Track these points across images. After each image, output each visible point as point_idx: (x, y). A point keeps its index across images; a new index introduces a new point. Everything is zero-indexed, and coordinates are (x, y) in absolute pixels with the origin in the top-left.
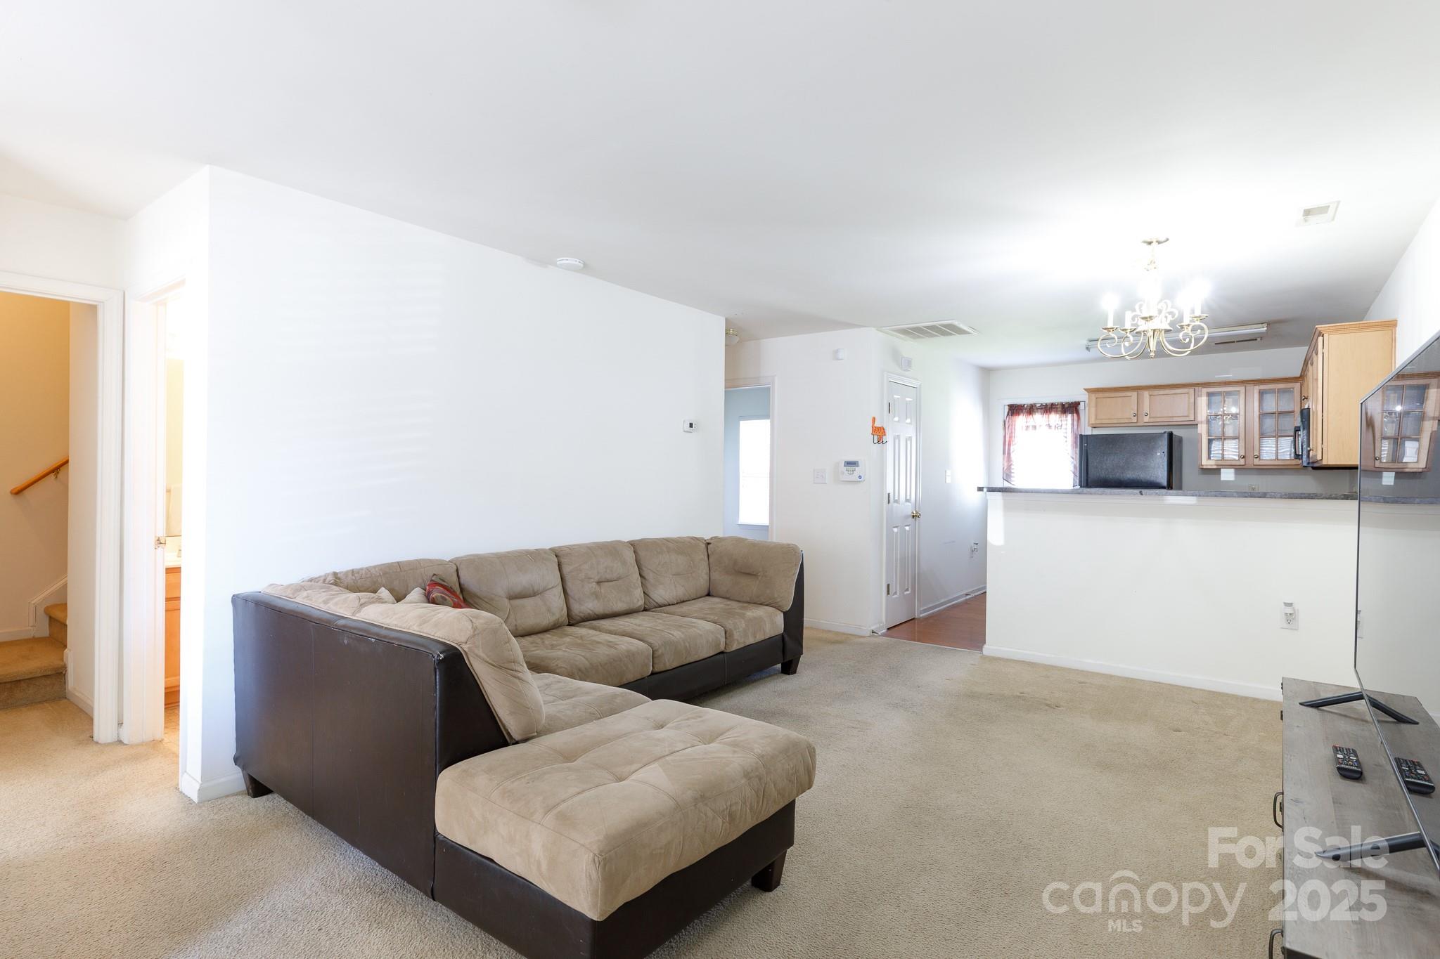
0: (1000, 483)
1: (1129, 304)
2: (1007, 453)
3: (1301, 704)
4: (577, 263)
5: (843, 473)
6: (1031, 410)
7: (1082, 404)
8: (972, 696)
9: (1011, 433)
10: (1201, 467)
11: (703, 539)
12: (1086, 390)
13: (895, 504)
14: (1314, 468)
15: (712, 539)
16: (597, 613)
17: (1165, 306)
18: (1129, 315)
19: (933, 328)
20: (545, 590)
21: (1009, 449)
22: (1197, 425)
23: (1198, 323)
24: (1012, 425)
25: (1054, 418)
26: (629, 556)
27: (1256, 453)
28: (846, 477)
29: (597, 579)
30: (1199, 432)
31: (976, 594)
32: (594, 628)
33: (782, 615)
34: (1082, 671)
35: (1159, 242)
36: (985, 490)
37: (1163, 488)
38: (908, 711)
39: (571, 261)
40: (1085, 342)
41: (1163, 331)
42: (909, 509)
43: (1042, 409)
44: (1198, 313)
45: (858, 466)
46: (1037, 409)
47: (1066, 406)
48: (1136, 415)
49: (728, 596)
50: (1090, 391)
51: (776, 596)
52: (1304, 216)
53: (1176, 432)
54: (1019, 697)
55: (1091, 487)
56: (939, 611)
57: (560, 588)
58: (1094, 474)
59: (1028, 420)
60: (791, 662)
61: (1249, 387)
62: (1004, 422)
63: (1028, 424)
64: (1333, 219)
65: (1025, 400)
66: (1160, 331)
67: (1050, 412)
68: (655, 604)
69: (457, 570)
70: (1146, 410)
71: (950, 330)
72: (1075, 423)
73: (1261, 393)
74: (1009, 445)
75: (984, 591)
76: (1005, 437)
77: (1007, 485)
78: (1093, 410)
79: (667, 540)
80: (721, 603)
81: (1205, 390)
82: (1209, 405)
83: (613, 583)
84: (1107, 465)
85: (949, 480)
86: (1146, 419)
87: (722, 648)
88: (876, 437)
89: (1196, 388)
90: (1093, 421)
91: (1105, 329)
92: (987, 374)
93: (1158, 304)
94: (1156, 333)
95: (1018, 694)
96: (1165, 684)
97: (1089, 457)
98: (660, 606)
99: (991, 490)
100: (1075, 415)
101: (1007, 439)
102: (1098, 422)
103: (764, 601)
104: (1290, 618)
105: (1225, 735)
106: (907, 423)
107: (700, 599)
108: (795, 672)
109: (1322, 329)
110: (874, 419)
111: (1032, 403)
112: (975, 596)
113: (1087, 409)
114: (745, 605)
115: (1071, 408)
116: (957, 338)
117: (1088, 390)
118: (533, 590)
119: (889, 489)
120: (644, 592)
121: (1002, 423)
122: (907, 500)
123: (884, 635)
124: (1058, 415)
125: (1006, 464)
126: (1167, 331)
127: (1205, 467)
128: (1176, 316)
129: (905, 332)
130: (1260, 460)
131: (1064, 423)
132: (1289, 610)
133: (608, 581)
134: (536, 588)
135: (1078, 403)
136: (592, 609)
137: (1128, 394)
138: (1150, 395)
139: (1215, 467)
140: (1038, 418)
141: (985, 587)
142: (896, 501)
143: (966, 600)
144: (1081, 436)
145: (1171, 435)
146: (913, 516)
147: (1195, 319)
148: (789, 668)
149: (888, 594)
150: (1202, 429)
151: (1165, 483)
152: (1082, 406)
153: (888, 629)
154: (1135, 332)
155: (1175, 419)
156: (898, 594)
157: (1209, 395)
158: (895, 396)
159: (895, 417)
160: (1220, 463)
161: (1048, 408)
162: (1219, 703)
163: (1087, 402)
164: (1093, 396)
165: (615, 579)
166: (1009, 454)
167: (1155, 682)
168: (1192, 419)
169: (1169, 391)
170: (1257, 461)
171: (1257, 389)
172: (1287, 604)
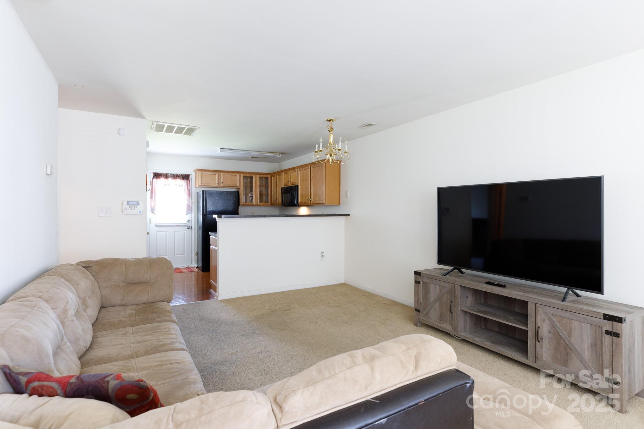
3: (442, 276)
5: (126, 209)
10: (241, 205)
19: (181, 128)
22: (240, 188)
24: (156, 182)
27: (258, 200)
28: (129, 211)
30: (240, 191)
43: (172, 176)
45: (138, 204)
47: (183, 176)
48: (218, 183)
52: (366, 125)
61: (256, 175)
62: (152, 181)
65: (162, 171)
67: (176, 178)
70: (222, 181)
73: (259, 178)
78: (200, 179)
86: (222, 185)
89: (240, 174)
90: (200, 184)
97: (207, 201)
100: (188, 180)
104: (323, 257)
111: (167, 173)
117: (191, 169)
124: (180, 180)
129: (161, 127)
131: (183, 183)
135: (188, 175)
137: (215, 173)
138: (223, 175)
152: (190, 177)
157: (243, 177)
163: (192, 175)
164: (200, 173)
168: (238, 186)
169: (230, 174)
170: (258, 203)
171: (258, 176)
172: (323, 253)
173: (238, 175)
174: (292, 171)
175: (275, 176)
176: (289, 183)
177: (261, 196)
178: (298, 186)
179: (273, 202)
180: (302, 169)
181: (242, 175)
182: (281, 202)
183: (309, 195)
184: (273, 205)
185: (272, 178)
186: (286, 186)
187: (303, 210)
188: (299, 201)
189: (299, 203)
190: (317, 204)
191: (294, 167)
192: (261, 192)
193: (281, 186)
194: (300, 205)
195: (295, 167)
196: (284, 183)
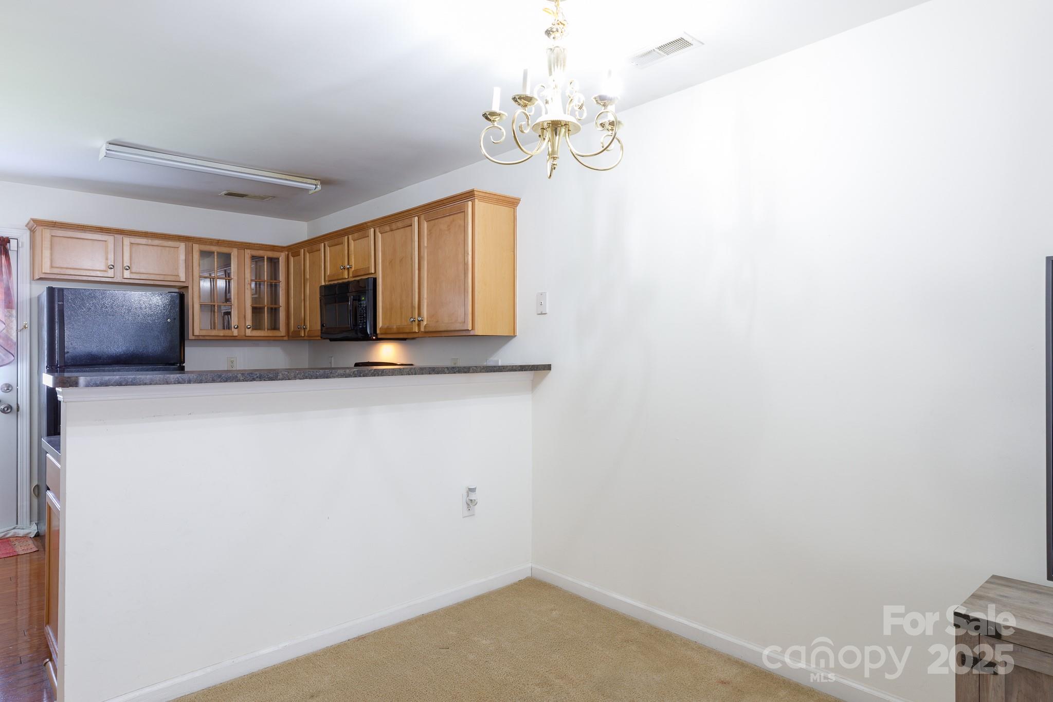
7: (14, 242)
10: (193, 337)
22: (188, 287)
27: (248, 324)
30: (190, 296)
48: (113, 267)
58: (76, 347)
61: (241, 250)
70: (126, 261)
73: (252, 259)
78: (46, 253)
86: (126, 274)
89: (188, 243)
90: (46, 269)
97: (65, 321)
102: (56, 271)
109: (478, 193)
127: (197, 337)
130: (251, 330)
132: (473, 497)
135: (7, 240)
137: (102, 237)
138: (132, 244)
145: (182, 296)
150: (193, 292)
152: (12, 245)
155: (163, 278)
157: (200, 252)
168: (183, 278)
169: (156, 242)
170: (249, 332)
171: (248, 253)
172: (472, 490)
173: (182, 246)
174: (356, 235)
175: (299, 255)
176: (346, 272)
177: (257, 311)
178: (375, 280)
179: (292, 329)
180: (387, 228)
181: (196, 247)
182: (319, 327)
183: (413, 307)
184: (294, 337)
185: (292, 259)
186: (336, 282)
187: (387, 352)
188: (380, 324)
189: (378, 332)
190: (443, 334)
191: (362, 224)
192: (256, 299)
193: (320, 281)
194: (379, 337)
195: (366, 223)
196: (328, 273)
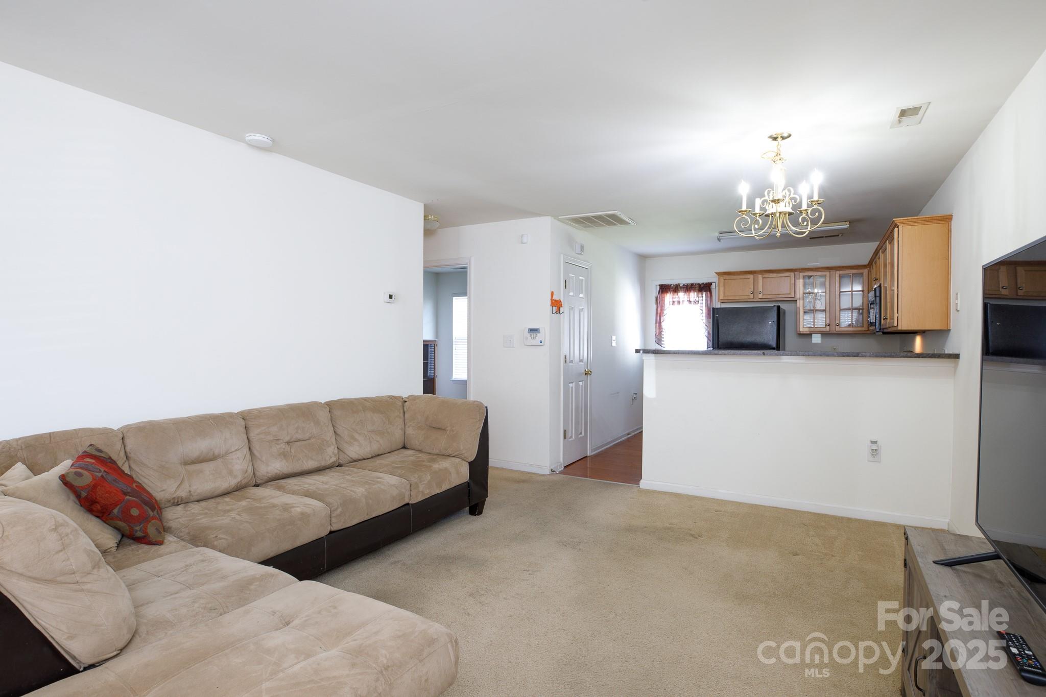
0: (653, 346)
1: (758, 192)
2: (659, 323)
3: (935, 562)
4: (265, 140)
5: (527, 338)
6: (676, 289)
7: (713, 284)
8: (631, 529)
9: (662, 307)
10: (799, 332)
11: (400, 397)
12: (716, 273)
13: (571, 364)
14: (884, 333)
15: (408, 398)
16: (285, 472)
17: (788, 193)
18: (758, 202)
19: (599, 218)
20: (227, 453)
21: (660, 320)
22: (796, 300)
23: (815, 207)
24: (662, 301)
25: (693, 295)
26: (324, 416)
27: (837, 322)
28: (530, 341)
29: (287, 439)
30: (798, 306)
31: (635, 433)
32: (279, 488)
33: (468, 465)
34: (718, 500)
35: (783, 138)
36: (641, 352)
37: (773, 349)
38: (575, 549)
39: (259, 137)
40: (717, 234)
41: (787, 215)
42: (582, 368)
43: (684, 288)
44: (816, 198)
45: (539, 333)
46: (681, 288)
47: (702, 286)
48: (753, 293)
49: (420, 448)
50: (719, 274)
51: (462, 448)
52: (899, 117)
53: (783, 306)
54: (669, 528)
55: (720, 349)
56: (607, 449)
57: (246, 450)
58: (723, 338)
59: (674, 297)
60: (477, 505)
61: (833, 272)
62: (657, 299)
63: (674, 300)
64: (920, 123)
65: (671, 281)
66: (785, 213)
67: (690, 291)
68: (349, 458)
69: (123, 438)
70: (760, 289)
71: (613, 220)
72: (709, 299)
73: (841, 277)
74: (660, 316)
75: (640, 430)
76: (657, 310)
77: (659, 347)
78: (722, 289)
79: (365, 399)
80: (413, 455)
81: (802, 274)
82: (804, 285)
83: (305, 442)
84: (734, 332)
85: (614, 344)
86: (760, 296)
87: (407, 501)
88: (554, 308)
89: (796, 273)
90: (722, 298)
91: (740, 212)
92: (643, 260)
93: (782, 192)
94: (781, 215)
95: (668, 525)
96: (781, 508)
97: (719, 325)
98: (355, 461)
99: (646, 352)
100: (708, 293)
101: (659, 312)
102: (725, 298)
103: (451, 453)
104: (875, 453)
105: (832, 556)
106: (580, 298)
107: (396, 452)
108: (480, 513)
109: (898, 221)
110: (552, 293)
111: (677, 283)
112: (635, 435)
113: (717, 288)
114: (435, 457)
115: (705, 288)
116: (619, 227)
117: (718, 274)
118: (214, 454)
119: (565, 351)
120: (338, 448)
121: (654, 299)
122: (581, 361)
123: (561, 473)
124: (696, 293)
125: (658, 331)
126: (790, 214)
127: (801, 333)
128: (798, 201)
129: (578, 221)
130: (840, 327)
131: (701, 299)
132: (874, 447)
133: (300, 440)
134: (216, 452)
135: (710, 284)
136: (279, 469)
137: (747, 276)
138: (763, 278)
139: (808, 333)
140: (682, 295)
141: (642, 428)
142: (572, 362)
143: (628, 438)
144: (713, 309)
145: (779, 308)
146: (586, 374)
147: (814, 203)
148: (476, 509)
149: (565, 438)
150: (800, 303)
151: (775, 346)
152: (713, 286)
153: (565, 467)
154: (764, 215)
155: (781, 296)
156: (573, 437)
157: (804, 277)
158: (570, 275)
159: (569, 293)
160: (812, 329)
161: (688, 288)
162: (823, 524)
163: (717, 283)
164: (722, 278)
165: (307, 438)
166: (660, 323)
167: (774, 507)
168: (793, 295)
169: (777, 275)
170: (838, 328)
171: (838, 273)
173: (792, 275)
178: (880, 288)
185: (870, 273)
